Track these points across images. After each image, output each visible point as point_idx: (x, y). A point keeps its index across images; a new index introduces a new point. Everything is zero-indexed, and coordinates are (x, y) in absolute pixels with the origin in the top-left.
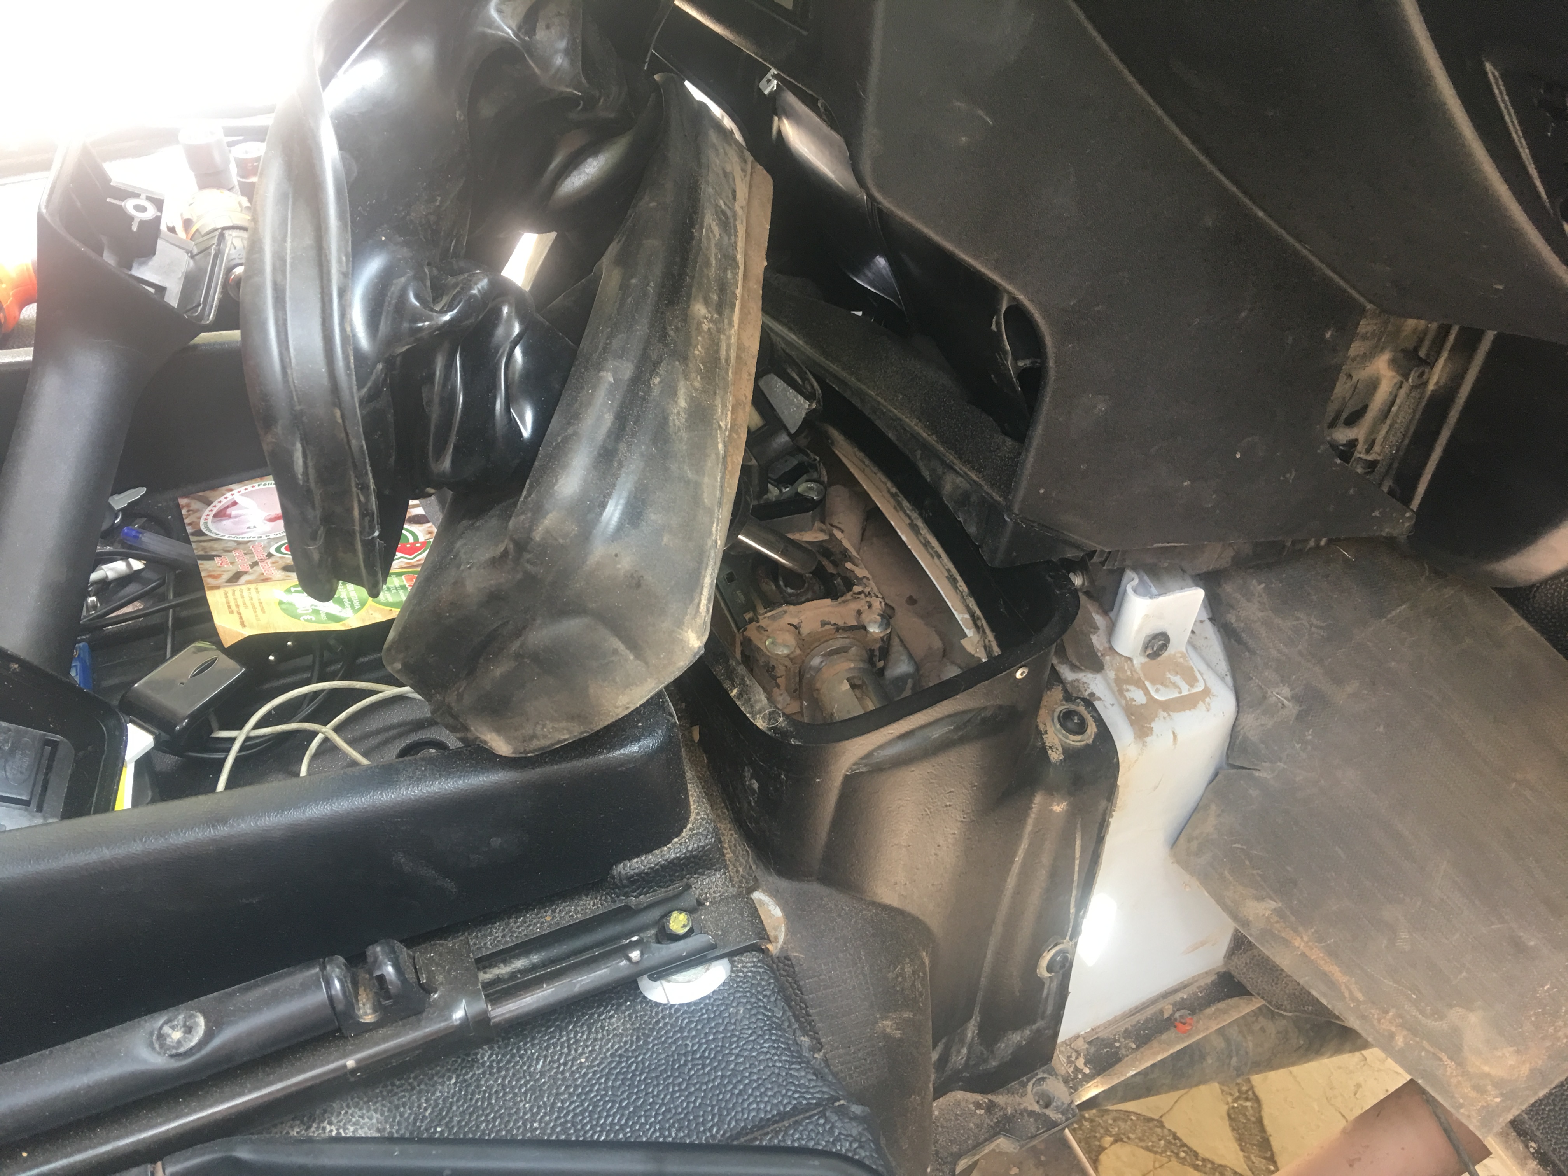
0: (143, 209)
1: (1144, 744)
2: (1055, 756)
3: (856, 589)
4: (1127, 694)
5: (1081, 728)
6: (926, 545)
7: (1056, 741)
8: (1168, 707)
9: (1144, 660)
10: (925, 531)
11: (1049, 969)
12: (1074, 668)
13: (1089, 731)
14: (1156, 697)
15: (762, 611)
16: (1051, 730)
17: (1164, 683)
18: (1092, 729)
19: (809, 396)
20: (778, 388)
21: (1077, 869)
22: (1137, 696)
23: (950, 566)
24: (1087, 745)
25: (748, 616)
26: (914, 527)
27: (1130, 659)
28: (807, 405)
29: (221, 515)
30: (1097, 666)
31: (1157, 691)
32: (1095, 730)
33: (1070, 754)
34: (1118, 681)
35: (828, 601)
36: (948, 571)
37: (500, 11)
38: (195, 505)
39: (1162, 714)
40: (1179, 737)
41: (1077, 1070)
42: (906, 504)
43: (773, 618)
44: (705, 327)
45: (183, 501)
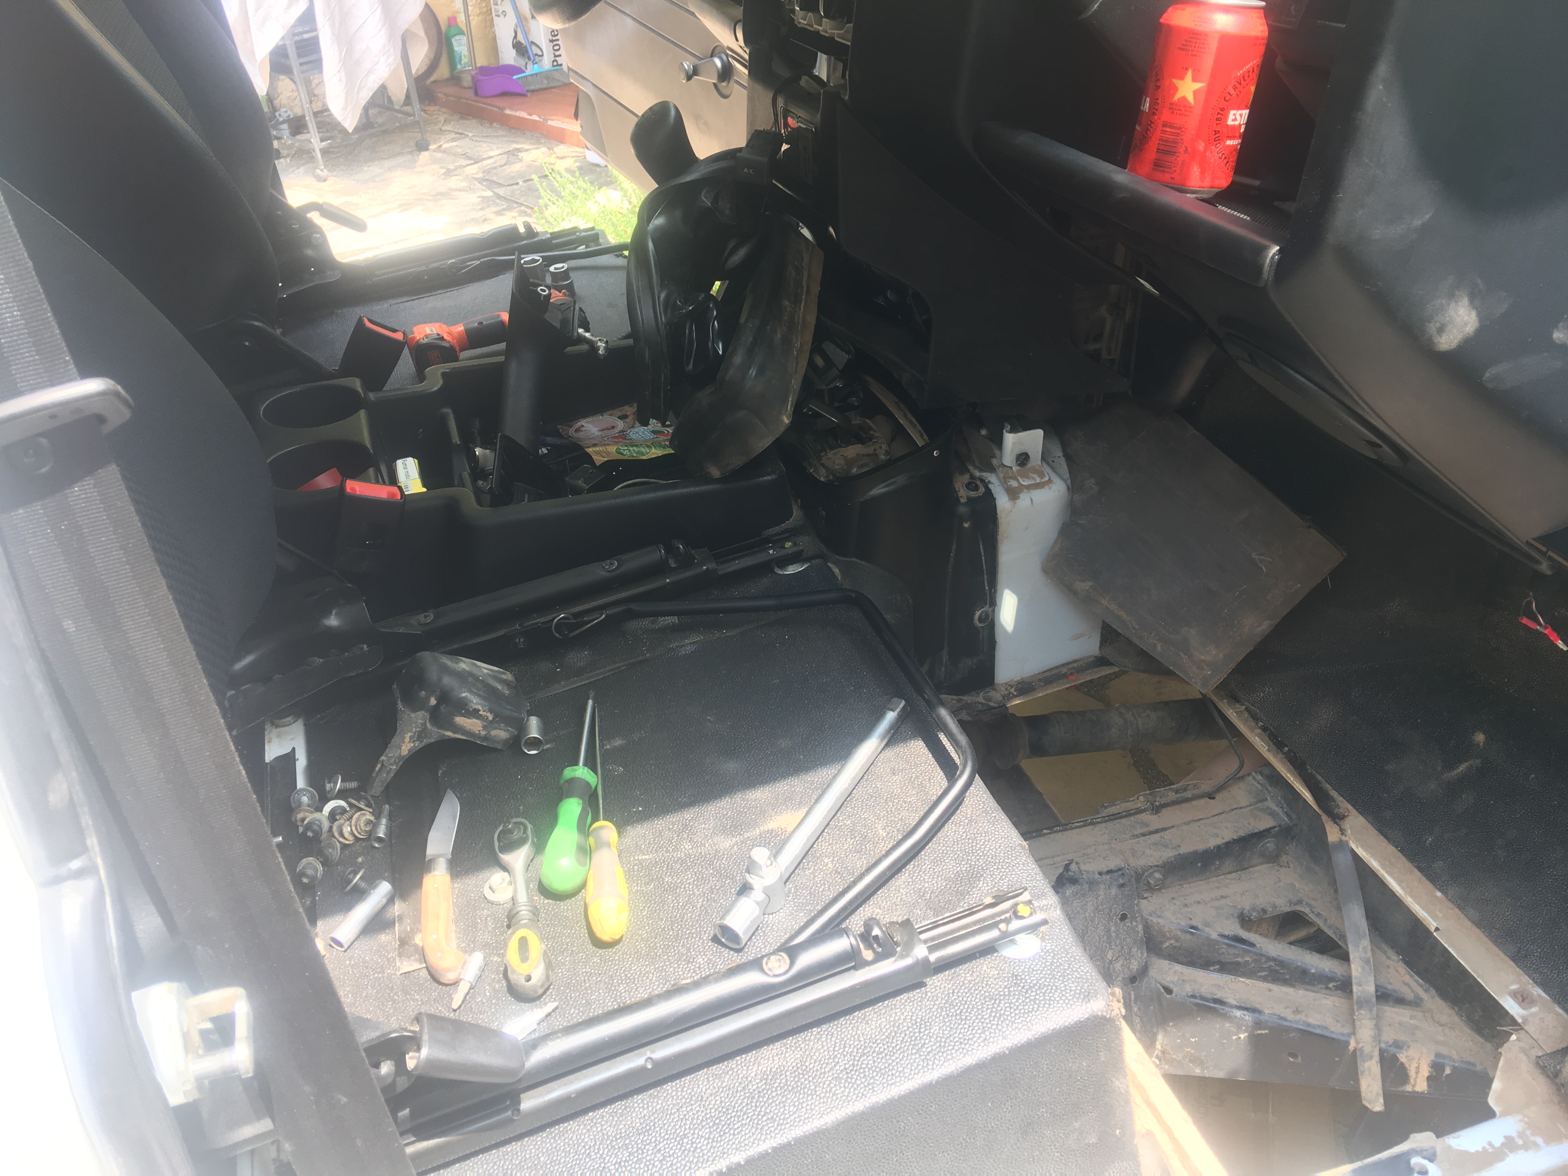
0: (544, 291)
1: (1015, 503)
2: (962, 500)
3: (874, 440)
4: (1009, 483)
5: (976, 488)
6: (911, 422)
7: (964, 495)
8: (1029, 487)
9: (1018, 468)
10: (910, 416)
11: (980, 620)
12: (981, 470)
13: (980, 490)
14: (1024, 483)
15: (828, 451)
16: (962, 491)
17: (1028, 478)
18: (982, 490)
19: (848, 352)
20: (830, 348)
21: (984, 562)
22: (1014, 484)
23: (921, 429)
24: (979, 496)
25: (823, 454)
26: (905, 416)
27: (1011, 468)
28: (847, 356)
29: (577, 430)
30: (992, 469)
31: (1024, 481)
32: (984, 490)
33: (970, 500)
34: (1004, 478)
35: (860, 445)
36: (920, 431)
37: (705, 197)
38: (565, 428)
39: (1025, 490)
40: (1034, 501)
41: (1010, 693)
42: (902, 406)
43: (834, 454)
44: (788, 309)
45: (559, 427)
